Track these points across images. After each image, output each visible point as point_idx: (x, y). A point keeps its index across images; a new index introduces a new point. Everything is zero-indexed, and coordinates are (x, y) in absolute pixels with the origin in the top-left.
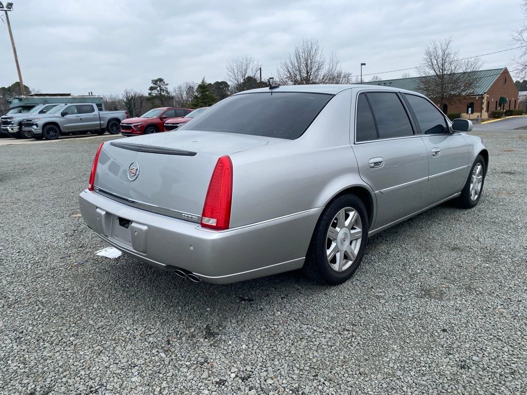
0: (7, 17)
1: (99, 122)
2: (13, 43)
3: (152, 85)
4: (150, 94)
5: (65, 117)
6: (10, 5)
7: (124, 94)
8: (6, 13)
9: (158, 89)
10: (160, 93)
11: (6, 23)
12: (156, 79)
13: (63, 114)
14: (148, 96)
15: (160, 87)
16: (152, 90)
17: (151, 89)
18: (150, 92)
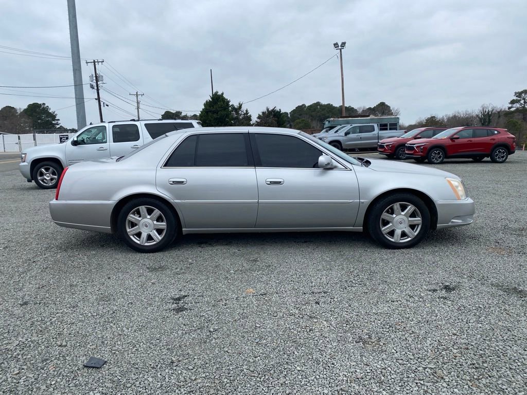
0: (341, 54)
1: (377, 141)
2: (342, 75)
3: (515, 98)
4: (509, 108)
5: (348, 136)
6: (344, 44)
7: (481, 109)
8: (341, 51)
9: (522, 102)
10: (524, 107)
11: (340, 59)
12: (520, 91)
13: (346, 134)
14: (507, 110)
15: (524, 99)
16: (514, 104)
17: (513, 102)
18: (510, 105)
